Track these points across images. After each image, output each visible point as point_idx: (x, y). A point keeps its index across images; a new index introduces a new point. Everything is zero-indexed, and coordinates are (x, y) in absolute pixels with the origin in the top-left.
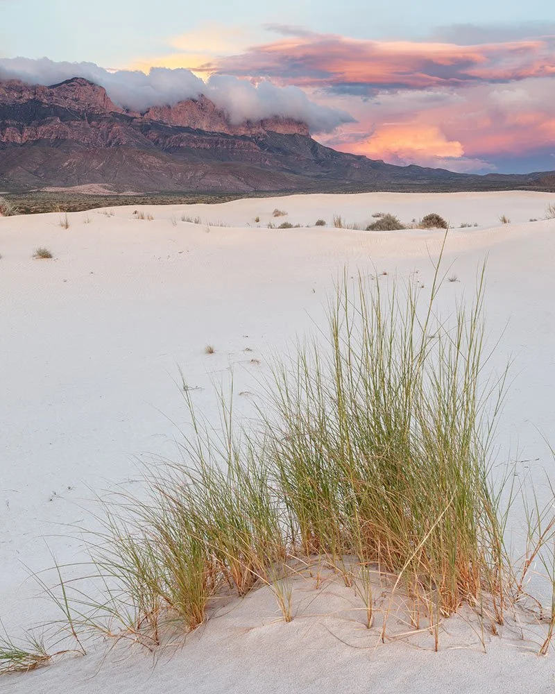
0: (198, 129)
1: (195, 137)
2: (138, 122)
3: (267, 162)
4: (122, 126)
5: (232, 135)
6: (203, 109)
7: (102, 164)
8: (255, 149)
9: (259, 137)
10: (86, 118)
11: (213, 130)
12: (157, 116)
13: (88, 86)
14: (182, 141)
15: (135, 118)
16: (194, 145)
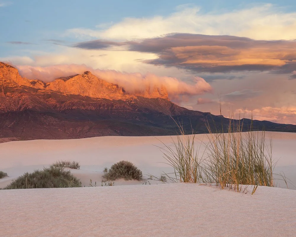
0: (85, 96)
1: (84, 102)
2: (41, 93)
3: (137, 119)
4: (29, 95)
5: (112, 100)
6: (90, 82)
7: (13, 123)
8: (128, 109)
9: (131, 101)
10: (3, 90)
11: (98, 97)
12: (56, 88)
13: (5, 68)
14: (74, 105)
15: (40, 89)
16: (83, 108)
